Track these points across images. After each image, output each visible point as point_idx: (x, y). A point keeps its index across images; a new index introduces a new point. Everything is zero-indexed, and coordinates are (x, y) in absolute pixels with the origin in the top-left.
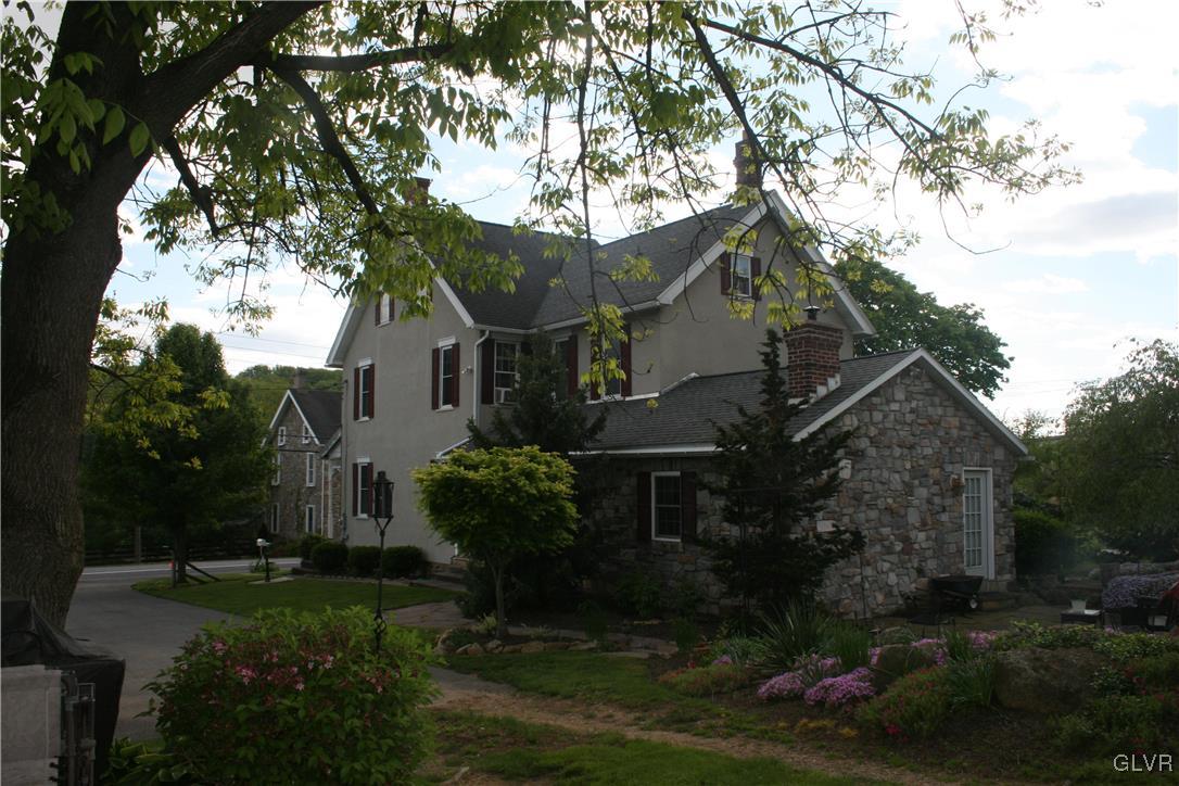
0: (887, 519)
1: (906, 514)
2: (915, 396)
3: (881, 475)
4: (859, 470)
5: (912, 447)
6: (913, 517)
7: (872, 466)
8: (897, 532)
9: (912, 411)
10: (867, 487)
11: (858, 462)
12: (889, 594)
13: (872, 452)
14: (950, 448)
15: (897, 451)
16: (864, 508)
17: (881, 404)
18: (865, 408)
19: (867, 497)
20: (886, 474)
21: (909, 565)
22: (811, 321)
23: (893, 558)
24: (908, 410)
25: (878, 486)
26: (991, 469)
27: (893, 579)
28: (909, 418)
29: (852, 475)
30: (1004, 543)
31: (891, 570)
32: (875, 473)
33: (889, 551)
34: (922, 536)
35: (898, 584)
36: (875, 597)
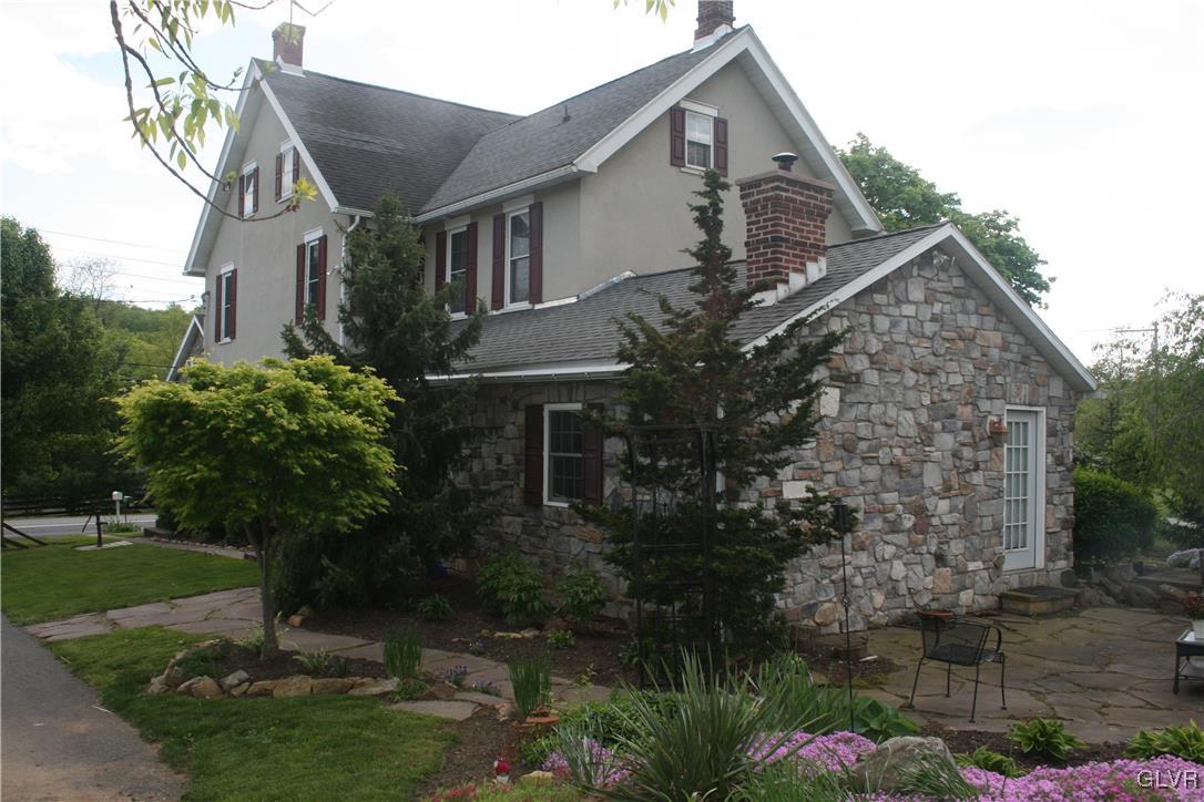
0: (892, 479)
1: (921, 474)
2: (938, 295)
3: (885, 413)
4: (851, 405)
5: (932, 373)
6: (932, 478)
7: (871, 399)
8: (906, 500)
9: (934, 319)
10: (863, 430)
11: (849, 391)
12: (893, 593)
13: (872, 377)
14: (988, 376)
15: (911, 378)
16: (857, 462)
17: (889, 305)
18: (862, 309)
19: (863, 445)
20: (892, 412)
21: (924, 549)
22: (782, 173)
23: (901, 539)
24: (929, 317)
25: (880, 429)
26: (1044, 409)
27: (898, 570)
28: (930, 328)
29: (841, 412)
30: (1058, 516)
31: (896, 557)
32: (876, 409)
33: (894, 527)
34: (944, 505)
35: (906, 577)
36: (871, 598)
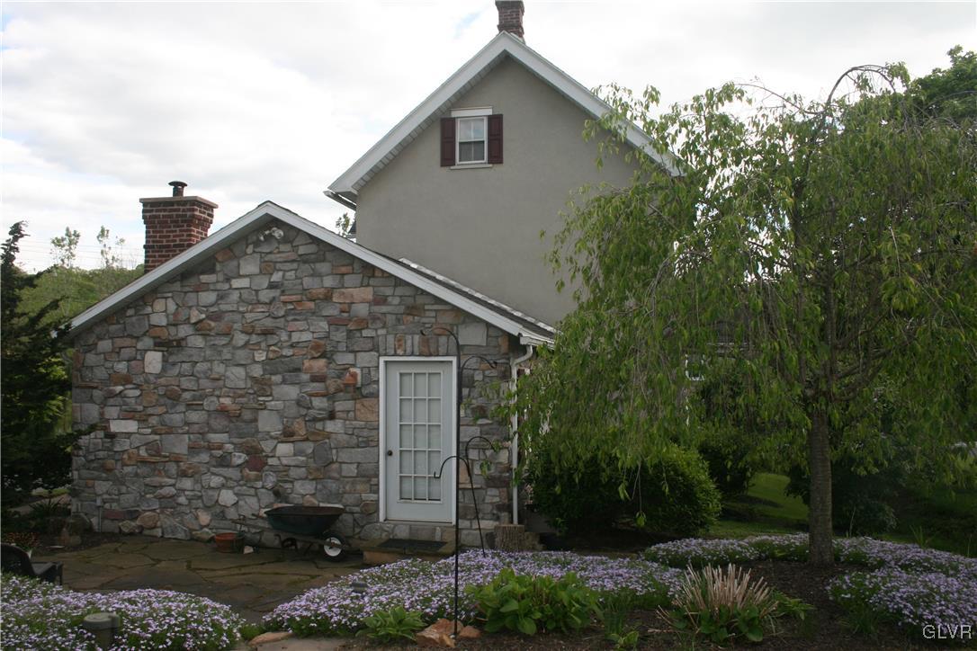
0: (219, 422)
1: (256, 420)
2: (278, 266)
3: (211, 370)
4: (174, 364)
5: (266, 333)
6: (269, 423)
7: (194, 359)
8: (236, 440)
9: (272, 286)
10: (186, 383)
11: (171, 354)
12: (221, 515)
13: (198, 341)
14: (350, 331)
15: (240, 339)
16: (182, 408)
17: (218, 282)
18: (187, 289)
19: (187, 395)
20: (219, 369)
21: (259, 484)
23: (232, 473)
24: (266, 285)
25: (204, 383)
27: (227, 497)
28: (265, 295)
29: (164, 369)
31: (223, 486)
32: (200, 367)
33: (224, 462)
34: (284, 449)
35: (236, 504)
36: (197, 518)
